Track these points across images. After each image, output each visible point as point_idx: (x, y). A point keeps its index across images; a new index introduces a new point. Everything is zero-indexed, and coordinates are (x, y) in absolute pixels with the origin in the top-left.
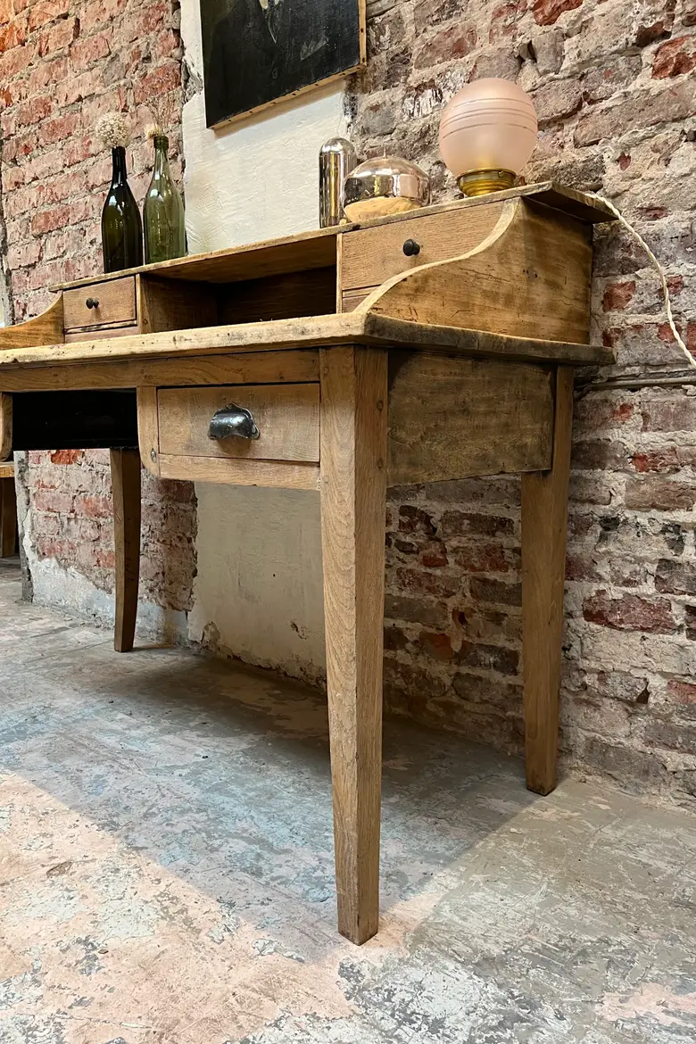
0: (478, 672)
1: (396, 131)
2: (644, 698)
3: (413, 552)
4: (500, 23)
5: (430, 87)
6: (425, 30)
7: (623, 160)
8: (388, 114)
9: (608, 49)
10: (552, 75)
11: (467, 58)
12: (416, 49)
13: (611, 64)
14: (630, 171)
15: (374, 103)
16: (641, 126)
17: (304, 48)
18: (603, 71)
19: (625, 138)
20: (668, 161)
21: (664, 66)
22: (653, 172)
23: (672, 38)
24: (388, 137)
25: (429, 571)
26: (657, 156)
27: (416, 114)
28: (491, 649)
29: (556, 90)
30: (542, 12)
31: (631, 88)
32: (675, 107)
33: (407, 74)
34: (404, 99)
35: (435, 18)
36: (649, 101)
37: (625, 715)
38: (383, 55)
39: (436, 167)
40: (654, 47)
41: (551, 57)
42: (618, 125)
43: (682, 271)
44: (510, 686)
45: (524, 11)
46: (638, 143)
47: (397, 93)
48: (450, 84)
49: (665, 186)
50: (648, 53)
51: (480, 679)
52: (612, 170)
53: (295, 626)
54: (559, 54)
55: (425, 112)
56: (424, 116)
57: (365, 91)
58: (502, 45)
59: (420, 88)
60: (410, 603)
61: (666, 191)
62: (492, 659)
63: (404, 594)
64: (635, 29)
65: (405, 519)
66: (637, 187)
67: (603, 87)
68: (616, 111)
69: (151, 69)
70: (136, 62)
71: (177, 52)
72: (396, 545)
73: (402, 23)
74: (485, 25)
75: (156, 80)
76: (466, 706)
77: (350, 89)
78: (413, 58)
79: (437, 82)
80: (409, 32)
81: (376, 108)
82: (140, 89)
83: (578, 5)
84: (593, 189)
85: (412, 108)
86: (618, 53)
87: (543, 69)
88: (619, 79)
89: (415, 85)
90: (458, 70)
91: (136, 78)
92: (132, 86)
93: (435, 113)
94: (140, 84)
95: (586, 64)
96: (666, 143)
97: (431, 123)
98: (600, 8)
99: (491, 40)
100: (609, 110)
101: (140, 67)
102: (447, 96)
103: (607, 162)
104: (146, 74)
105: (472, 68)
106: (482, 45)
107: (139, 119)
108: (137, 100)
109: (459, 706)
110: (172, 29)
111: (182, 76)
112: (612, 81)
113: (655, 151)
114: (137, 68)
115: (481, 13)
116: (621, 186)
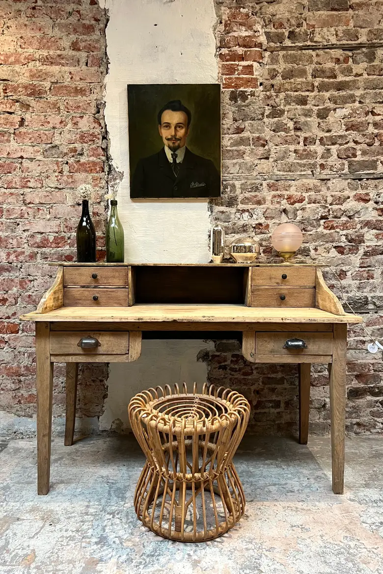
0: (266, 410)
1: (231, 222)
2: (324, 406)
3: (237, 371)
4: (275, 200)
5: (247, 212)
6: (245, 193)
7: (316, 250)
8: (228, 216)
9: (311, 218)
10: (293, 220)
11: (262, 206)
12: (240, 197)
13: (312, 222)
14: (317, 253)
15: (221, 210)
16: (321, 241)
17: (193, 184)
18: (309, 223)
19: (316, 244)
20: (329, 252)
21: (327, 227)
22: (324, 255)
23: (329, 220)
24: (227, 224)
25: (245, 377)
27: (241, 219)
28: (270, 401)
30: (290, 201)
31: (318, 230)
32: (331, 239)
33: (237, 205)
34: (236, 213)
35: (250, 190)
36: (324, 235)
37: (318, 412)
38: (226, 196)
40: (324, 221)
41: (293, 215)
42: (314, 240)
43: (333, 283)
44: (277, 413)
45: (284, 199)
46: (320, 246)
47: (233, 210)
48: (256, 213)
49: (328, 259)
50: (322, 222)
51: (265, 413)
52: (312, 252)
54: (296, 215)
55: (245, 219)
56: (245, 221)
57: (216, 205)
58: (276, 207)
59: (244, 211)
61: (329, 260)
62: (271, 405)
64: (320, 215)
65: (234, 359)
66: (320, 258)
67: (309, 228)
68: (314, 236)
69: (83, 159)
70: (72, 154)
71: (104, 158)
72: (229, 369)
73: (235, 187)
74: (269, 198)
75: (88, 166)
76: (259, 424)
77: (210, 202)
78: (239, 200)
79: (250, 211)
80: (238, 191)
81: (223, 212)
82: (74, 166)
83: (302, 203)
84: (307, 256)
85: (239, 216)
86: (314, 220)
87: (290, 218)
88: (314, 227)
89: (241, 209)
90: (259, 210)
91: (71, 161)
92: (67, 163)
93: (249, 221)
94: (75, 164)
95: (304, 220)
96: (328, 247)
97: (247, 223)
98: (308, 206)
99: (272, 204)
100: (311, 234)
101: (75, 156)
102: (255, 216)
103: (311, 249)
104: (79, 161)
105: (265, 210)
106: (268, 204)
107: (73, 180)
108: (72, 171)
109: (255, 425)
110: (101, 147)
111: (106, 169)
112: (312, 227)
113: (325, 248)
114: (73, 156)
115: (268, 194)
116: (316, 257)
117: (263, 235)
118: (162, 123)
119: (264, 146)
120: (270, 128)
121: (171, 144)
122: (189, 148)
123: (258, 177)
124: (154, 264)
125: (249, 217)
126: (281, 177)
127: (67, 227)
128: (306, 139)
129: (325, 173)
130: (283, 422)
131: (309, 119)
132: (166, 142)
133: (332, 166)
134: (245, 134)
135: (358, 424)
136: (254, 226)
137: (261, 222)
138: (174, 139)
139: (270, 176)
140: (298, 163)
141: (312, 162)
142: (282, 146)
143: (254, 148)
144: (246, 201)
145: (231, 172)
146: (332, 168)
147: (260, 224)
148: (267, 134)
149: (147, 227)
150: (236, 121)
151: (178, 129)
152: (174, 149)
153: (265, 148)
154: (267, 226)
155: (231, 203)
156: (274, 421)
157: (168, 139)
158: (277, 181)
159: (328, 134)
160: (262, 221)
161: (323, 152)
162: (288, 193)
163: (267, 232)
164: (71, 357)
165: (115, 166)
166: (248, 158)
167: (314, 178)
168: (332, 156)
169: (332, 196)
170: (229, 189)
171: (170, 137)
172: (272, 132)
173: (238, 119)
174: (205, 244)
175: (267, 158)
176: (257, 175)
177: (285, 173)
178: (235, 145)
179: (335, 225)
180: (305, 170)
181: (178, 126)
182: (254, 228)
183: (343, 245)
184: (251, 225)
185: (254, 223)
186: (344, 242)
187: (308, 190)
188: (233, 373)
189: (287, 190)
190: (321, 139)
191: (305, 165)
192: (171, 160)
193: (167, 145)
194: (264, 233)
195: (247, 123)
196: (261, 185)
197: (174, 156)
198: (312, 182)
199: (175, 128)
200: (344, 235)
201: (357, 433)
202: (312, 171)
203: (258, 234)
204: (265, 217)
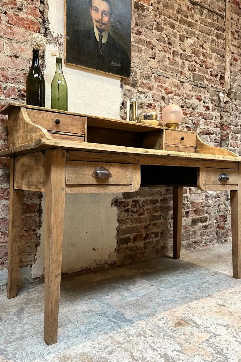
0: (151, 240)
3: (135, 213)
4: (159, 88)
5: (143, 93)
6: (142, 79)
8: (132, 94)
11: (151, 91)
15: (128, 89)
17: (113, 63)
23: (184, 109)
25: (141, 217)
27: (140, 98)
28: (153, 233)
30: (166, 91)
32: (185, 121)
33: (138, 87)
34: (137, 93)
35: (145, 78)
38: (131, 78)
40: (182, 109)
41: (168, 101)
44: (157, 241)
45: (163, 89)
47: (135, 91)
48: (148, 95)
51: (150, 242)
53: (94, 249)
56: (142, 100)
57: (125, 84)
58: (159, 94)
59: (141, 92)
60: (133, 228)
62: (154, 235)
63: (132, 225)
64: (181, 104)
65: (134, 204)
69: (21, 15)
70: (12, 6)
71: (41, 20)
72: (131, 212)
73: (137, 73)
74: (155, 87)
75: (26, 22)
76: (146, 251)
77: (121, 81)
78: (139, 84)
79: (145, 93)
80: (138, 77)
81: (129, 90)
82: (13, 19)
83: (172, 94)
85: (139, 96)
87: (166, 103)
89: (140, 91)
90: (150, 94)
91: (10, 12)
92: (5, 13)
93: (145, 100)
94: (13, 17)
97: (144, 102)
98: (175, 97)
99: (157, 91)
101: (15, 9)
102: (148, 98)
104: (17, 15)
105: (153, 95)
106: (154, 91)
107: (12, 32)
108: (10, 22)
109: (144, 252)
110: (39, 9)
111: (43, 31)
114: (12, 8)
115: (155, 84)
118: (93, 6)
119: (152, 49)
120: (156, 38)
121: (99, 26)
122: (111, 33)
123: (150, 70)
124: (104, 118)
125: (144, 97)
126: (161, 74)
127: (3, 76)
128: (174, 52)
129: (182, 78)
130: (160, 247)
131: (175, 39)
132: (95, 22)
133: (185, 74)
134: (142, 37)
135: (195, 242)
138: (100, 22)
139: (155, 71)
140: (170, 67)
141: (176, 69)
142: (162, 53)
143: (147, 49)
144: (142, 85)
145: (134, 62)
146: (186, 76)
147: (151, 104)
148: (154, 41)
149: (77, 91)
150: (137, 25)
151: (104, 15)
152: (101, 31)
153: (153, 51)
154: (155, 106)
155: (134, 85)
156: (155, 247)
157: (97, 21)
158: (159, 76)
159: (184, 53)
160: (152, 102)
161: (182, 64)
162: (165, 85)
164: (85, 188)
165: (51, 30)
166: (144, 55)
167: (177, 79)
168: (185, 67)
169: (186, 93)
170: (133, 74)
171: (98, 20)
172: (157, 41)
173: (139, 24)
174: (118, 113)
175: (154, 58)
176: (149, 68)
177: (164, 72)
178: (136, 43)
179: (187, 112)
180: (173, 73)
181: (103, 13)
182: (147, 106)
183: (190, 126)
184: (146, 104)
186: (191, 125)
187: (175, 86)
188: (133, 214)
189: (164, 84)
190: (181, 55)
191: (173, 69)
192: (98, 39)
193: (96, 25)
195: (144, 29)
196: (151, 76)
197: (101, 36)
198: (176, 82)
199: (102, 14)
200: (191, 120)
201: (194, 248)
202: (176, 74)
204: (153, 100)
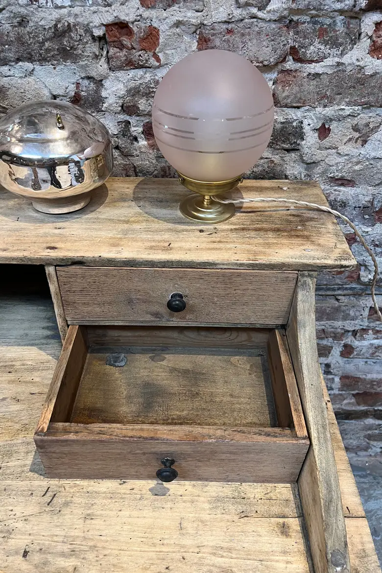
7: (323, 131)
9: (330, 4)
10: (254, 10)
13: (328, 21)
14: (327, 142)
16: (348, 104)
18: (318, 27)
19: (329, 111)
20: (365, 142)
22: (344, 149)
26: (357, 135)
29: (259, 33)
31: (346, 59)
36: (362, 80)
39: (86, 82)
40: (377, 17)
42: (325, 96)
46: (340, 119)
49: (358, 163)
50: (369, 22)
52: (311, 139)
61: (357, 168)
66: (333, 159)
67: (315, 48)
68: (325, 80)
84: (288, 151)
86: (341, 12)
88: (334, 43)
93: (76, 10)
95: (298, 12)
96: (367, 125)
97: (71, 20)
100: (317, 75)
103: (307, 129)
112: (326, 43)
113: (356, 129)
116: (319, 155)
117: (140, 72)
136: (98, 32)
137: (123, 17)
147: (121, 26)
154: (151, 37)
160: (129, 9)
163: (153, 62)
182: (101, 39)
184: (88, 30)
185: (97, 20)
194: (142, 67)
203: (120, 68)
